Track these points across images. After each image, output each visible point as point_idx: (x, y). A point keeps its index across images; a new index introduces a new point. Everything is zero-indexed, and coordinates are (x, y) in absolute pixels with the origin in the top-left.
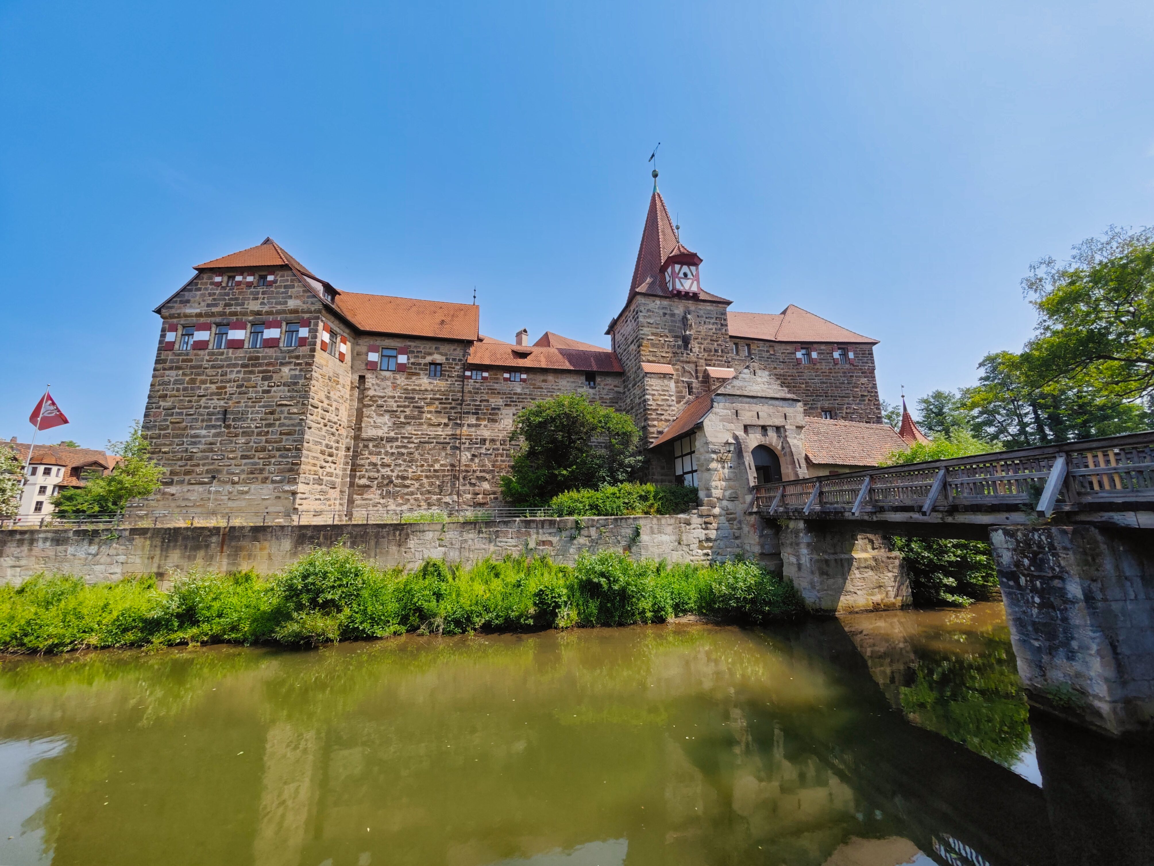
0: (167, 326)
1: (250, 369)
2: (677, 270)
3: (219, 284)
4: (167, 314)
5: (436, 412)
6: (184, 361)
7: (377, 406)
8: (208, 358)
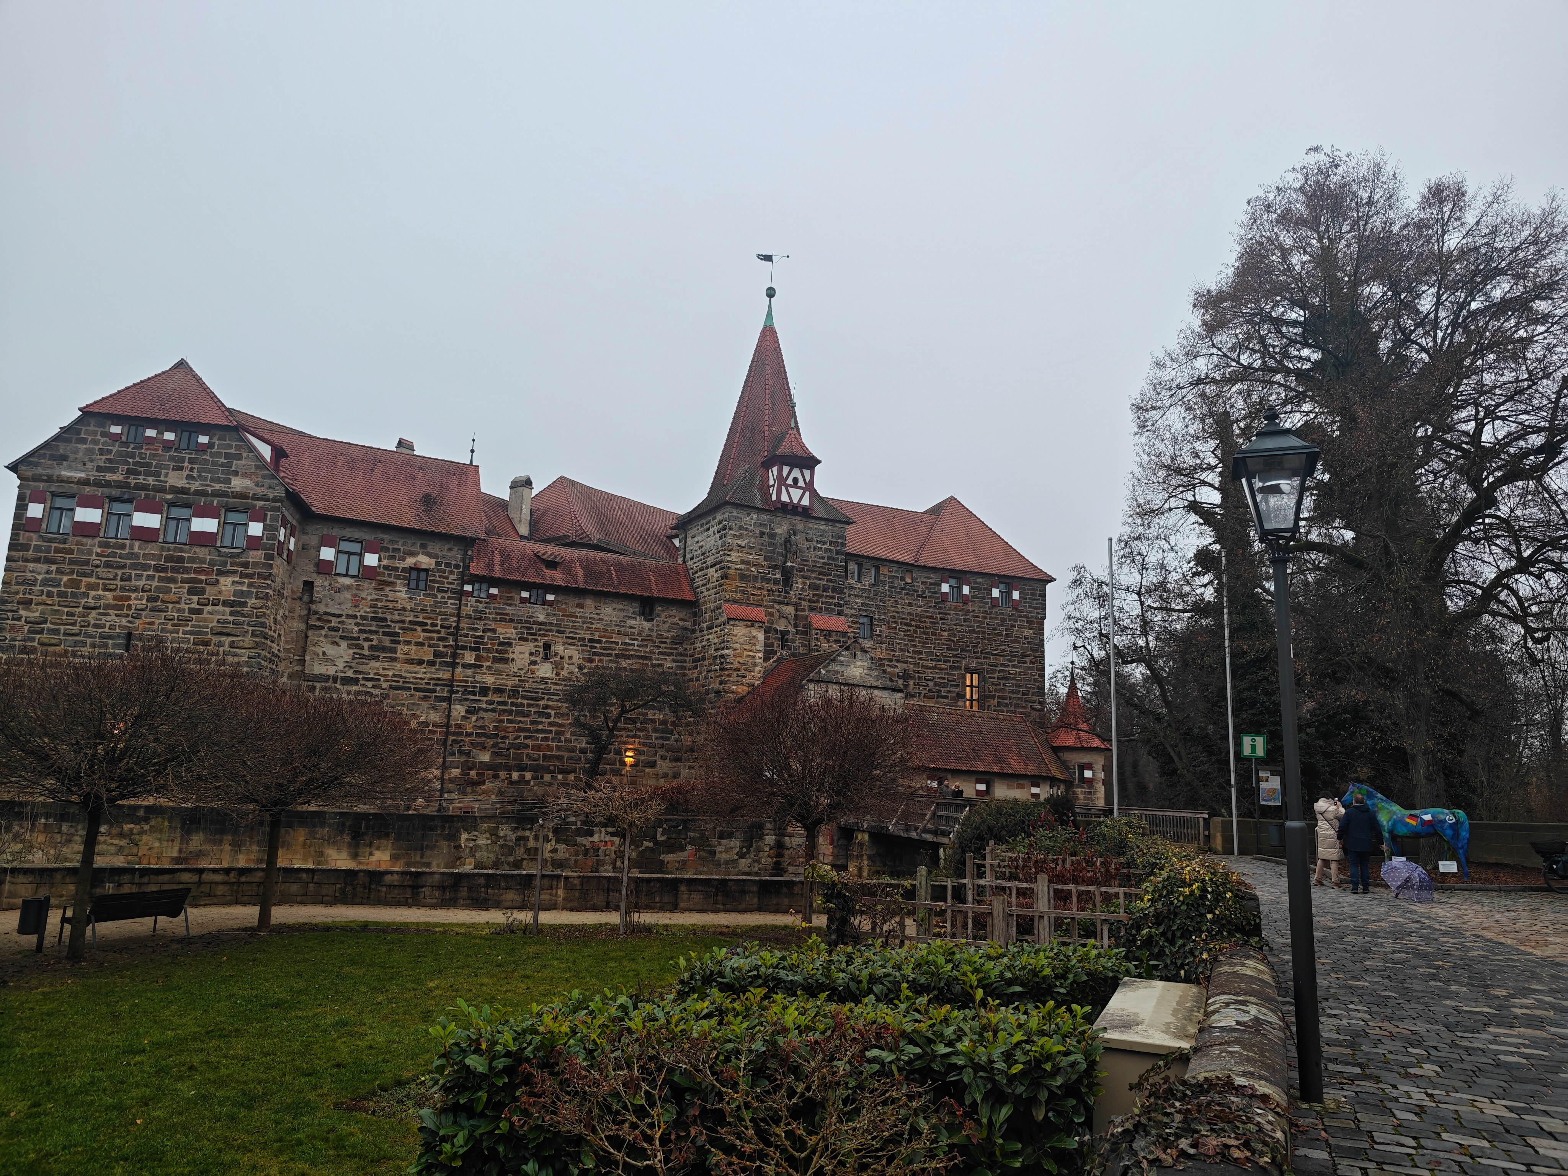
0: (28, 492)
1: (170, 575)
2: (785, 474)
3: (115, 437)
4: (30, 474)
5: (418, 644)
6: (57, 550)
7: (330, 629)
8: (99, 550)
